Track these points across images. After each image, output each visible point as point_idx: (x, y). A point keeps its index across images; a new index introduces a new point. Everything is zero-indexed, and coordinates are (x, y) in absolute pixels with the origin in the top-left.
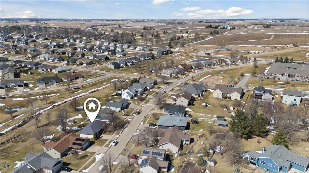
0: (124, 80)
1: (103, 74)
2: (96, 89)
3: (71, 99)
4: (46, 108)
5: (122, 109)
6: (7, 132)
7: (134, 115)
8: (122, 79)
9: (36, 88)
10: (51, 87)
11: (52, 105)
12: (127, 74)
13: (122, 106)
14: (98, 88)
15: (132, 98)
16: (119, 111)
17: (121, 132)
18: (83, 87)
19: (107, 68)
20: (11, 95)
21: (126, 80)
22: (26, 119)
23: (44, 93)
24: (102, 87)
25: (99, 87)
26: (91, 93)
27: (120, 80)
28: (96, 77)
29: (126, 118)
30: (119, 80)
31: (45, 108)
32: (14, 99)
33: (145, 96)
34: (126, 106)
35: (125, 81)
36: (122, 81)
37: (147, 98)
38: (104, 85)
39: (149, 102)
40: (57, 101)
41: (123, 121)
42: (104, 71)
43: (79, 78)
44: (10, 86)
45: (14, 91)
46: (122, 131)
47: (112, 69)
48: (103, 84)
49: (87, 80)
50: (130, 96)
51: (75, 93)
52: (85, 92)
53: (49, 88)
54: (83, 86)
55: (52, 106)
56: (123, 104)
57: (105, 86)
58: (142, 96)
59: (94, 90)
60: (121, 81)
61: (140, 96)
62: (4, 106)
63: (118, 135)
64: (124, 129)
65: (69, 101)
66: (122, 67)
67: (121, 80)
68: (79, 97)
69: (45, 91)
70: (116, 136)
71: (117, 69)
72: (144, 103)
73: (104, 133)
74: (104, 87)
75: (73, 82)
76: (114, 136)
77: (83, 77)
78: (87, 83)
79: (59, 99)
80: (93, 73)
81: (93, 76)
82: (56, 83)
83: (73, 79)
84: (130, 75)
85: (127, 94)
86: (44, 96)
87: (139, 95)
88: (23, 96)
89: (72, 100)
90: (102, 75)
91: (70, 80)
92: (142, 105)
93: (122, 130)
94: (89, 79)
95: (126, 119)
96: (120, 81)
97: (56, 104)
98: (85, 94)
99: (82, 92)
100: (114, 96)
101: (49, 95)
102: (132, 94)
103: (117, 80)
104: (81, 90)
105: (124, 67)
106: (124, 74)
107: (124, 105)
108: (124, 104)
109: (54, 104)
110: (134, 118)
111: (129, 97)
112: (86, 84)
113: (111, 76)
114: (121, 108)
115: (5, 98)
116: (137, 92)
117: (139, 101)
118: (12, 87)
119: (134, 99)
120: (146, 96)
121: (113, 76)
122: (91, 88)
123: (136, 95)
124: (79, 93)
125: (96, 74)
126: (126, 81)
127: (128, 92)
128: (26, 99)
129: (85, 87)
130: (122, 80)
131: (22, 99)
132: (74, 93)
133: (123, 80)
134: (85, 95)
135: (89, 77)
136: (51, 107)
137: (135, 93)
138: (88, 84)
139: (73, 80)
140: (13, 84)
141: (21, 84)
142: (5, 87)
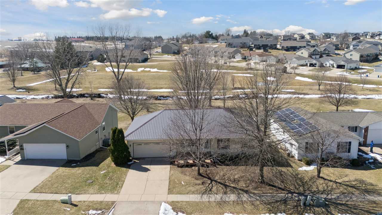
20: (305, 73)
44: (326, 65)
45: (322, 71)
55: (322, 96)
88: (317, 77)
115: (290, 73)
118: (330, 67)
128: (316, 81)
131: (310, 80)
140: (332, 62)
141: (342, 63)
142: (317, 66)
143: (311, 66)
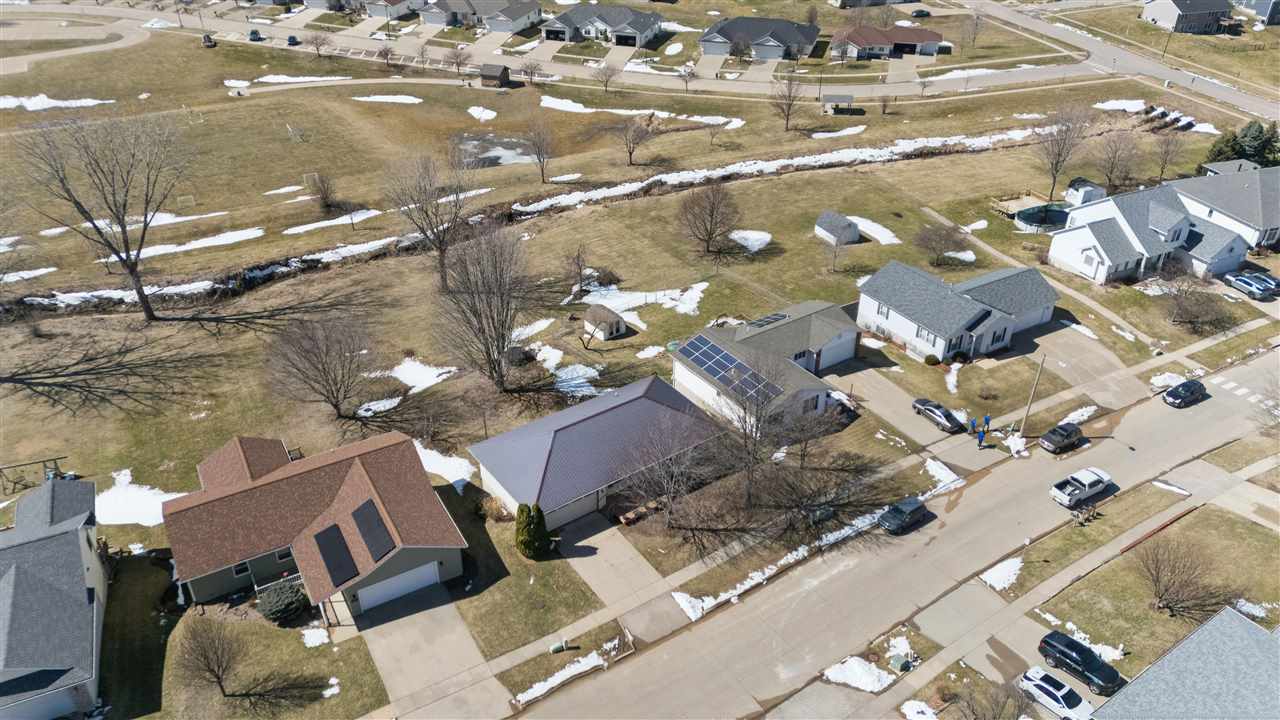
0: (1184, 121)
1: (1074, 54)
2: (952, 141)
3: (766, 171)
4: (610, 184)
5: (959, 353)
6: (344, 261)
7: (1016, 442)
8: (1175, 104)
9: (676, 68)
10: (743, 77)
11: (649, 177)
12: (1234, 83)
13: (971, 327)
14: (968, 136)
15: (1125, 277)
16: (932, 361)
17: (757, 577)
18: (884, 113)
19: (1134, 18)
20: (554, 78)
21: (1203, 121)
22: (473, 219)
23: (681, 102)
24: (1000, 137)
25: (981, 134)
26: (907, 156)
27: (1160, 110)
28: (1013, 65)
29: (918, 449)
30: (1152, 109)
31: (600, 187)
32: (547, 101)
33: (1251, 294)
34: (1015, 336)
35: (1190, 125)
36: (1166, 125)
37: (1263, 315)
38: (1023, 126)
39: (1254, 363)
40: (685, 163)
41: (873, 471)
42: (1096, 34)
43: (918, 49)
44: (588, 32)
45: (587, 61)
46: (770, 570)
47: (1158, 29)
48: (1025, 116)
49: (950, 70)
50: (1108, 262)
51: (815, 136)
52: (873, 144)
53: (734, 76)
54: (885, 106)
55: (644, 184)
56: (988, 314)
57: (1029, 132)
58: (1219, 288)
59: (935, 142)
60: (1156, 124)
61: (1207, 281)
62: (487, 121)
63: (710, 602)
64: (820, 551)
65: (751, 176)
66: (1235, 30)
67: (1164, 115)
68: (821, 167)
69: (696, 92)
70: (683, 600)
71: (1194, 33)
72: (1191, 357)
73: (630, 522)
74: (1017, 135)
75: (865, 67)
76: (668, 595)
77: (945, 51)
78: (928, 92)
79: (704, 154)
80: (1019, 39)
81: (1004, 55)
82: (780, 60)
83: (876, 51)
84: (1257, 93)
85: (1088, 238)
86: (673, 115)
87: (1200, 268)
88: (591, 93)
89: (772, 173)
90: (1067, 60)
91: (859, 58)
92: (1160, 370)
93: (791, 558)
94: (963, 68)
95: (909, 461)
96: (1152, 120)
97: (672, 178)
98: (866, 153)
99: (856, 143)
100: (1017, 222)
101: (697, 118)
102: (1138, 247)
103: (1138, 105)
104: (862, 128)
105: (1259, 27)
106: (1213, 76)
107: (987, 323)
108: (996, 315)
109: (664, 177)
110: (985, 482)
111: (1102, 263)
112: (923, 97)
113: (1112, 75)
114: (950, 347)
115: (521, 84)
116: (1194, 238)
117: (1167, 326)
118: (597, 38)
119: (1137, 287)
120: (1262, 300)
121: (1128, 77)
122: (929, 124)
123: (1171, 265)
124: (836, 145)
125: (1033, 47)
126: (1199, 127)
127: (1111, 222)
128: (594, 110)
129: (897, 114)
130: (1173, 116)
131: (578, 108)
132: (810, 137)
133: (1177, 120)
134: (864, 162)
135: (972, 58)
136: (635, 186)
137: (1170, 248)
138: (933, 97)
139: (878, 57)
140: (601, 26)
141: (629, 31)
142: (567, 36)
143: (552, 36)
